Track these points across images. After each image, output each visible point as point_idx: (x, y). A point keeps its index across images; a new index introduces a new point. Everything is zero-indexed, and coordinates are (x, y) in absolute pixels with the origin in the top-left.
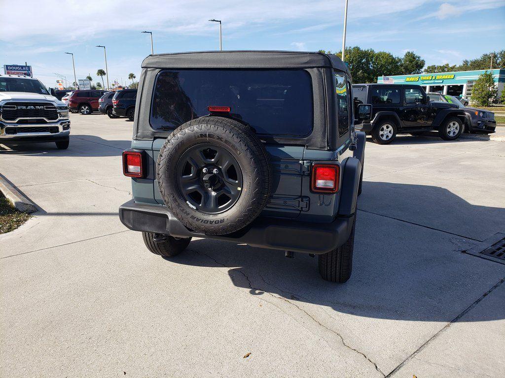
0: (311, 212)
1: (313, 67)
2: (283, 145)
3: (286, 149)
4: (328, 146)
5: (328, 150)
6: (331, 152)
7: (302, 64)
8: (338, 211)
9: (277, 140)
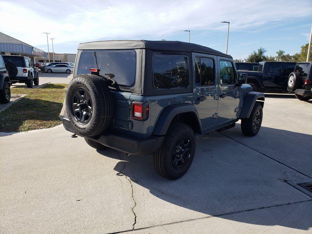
0: (133, 130)
1: (138, 49)
2: (123, 91)
3: (124, 94)
4: (141, 93)
5: (141, 96)
6: (143, 97)
7: (132, 47)
8: (153, 132)
9: (120, 88)
